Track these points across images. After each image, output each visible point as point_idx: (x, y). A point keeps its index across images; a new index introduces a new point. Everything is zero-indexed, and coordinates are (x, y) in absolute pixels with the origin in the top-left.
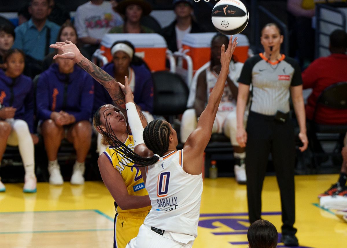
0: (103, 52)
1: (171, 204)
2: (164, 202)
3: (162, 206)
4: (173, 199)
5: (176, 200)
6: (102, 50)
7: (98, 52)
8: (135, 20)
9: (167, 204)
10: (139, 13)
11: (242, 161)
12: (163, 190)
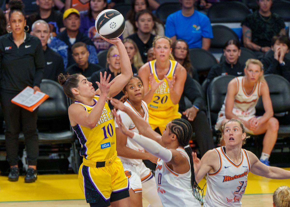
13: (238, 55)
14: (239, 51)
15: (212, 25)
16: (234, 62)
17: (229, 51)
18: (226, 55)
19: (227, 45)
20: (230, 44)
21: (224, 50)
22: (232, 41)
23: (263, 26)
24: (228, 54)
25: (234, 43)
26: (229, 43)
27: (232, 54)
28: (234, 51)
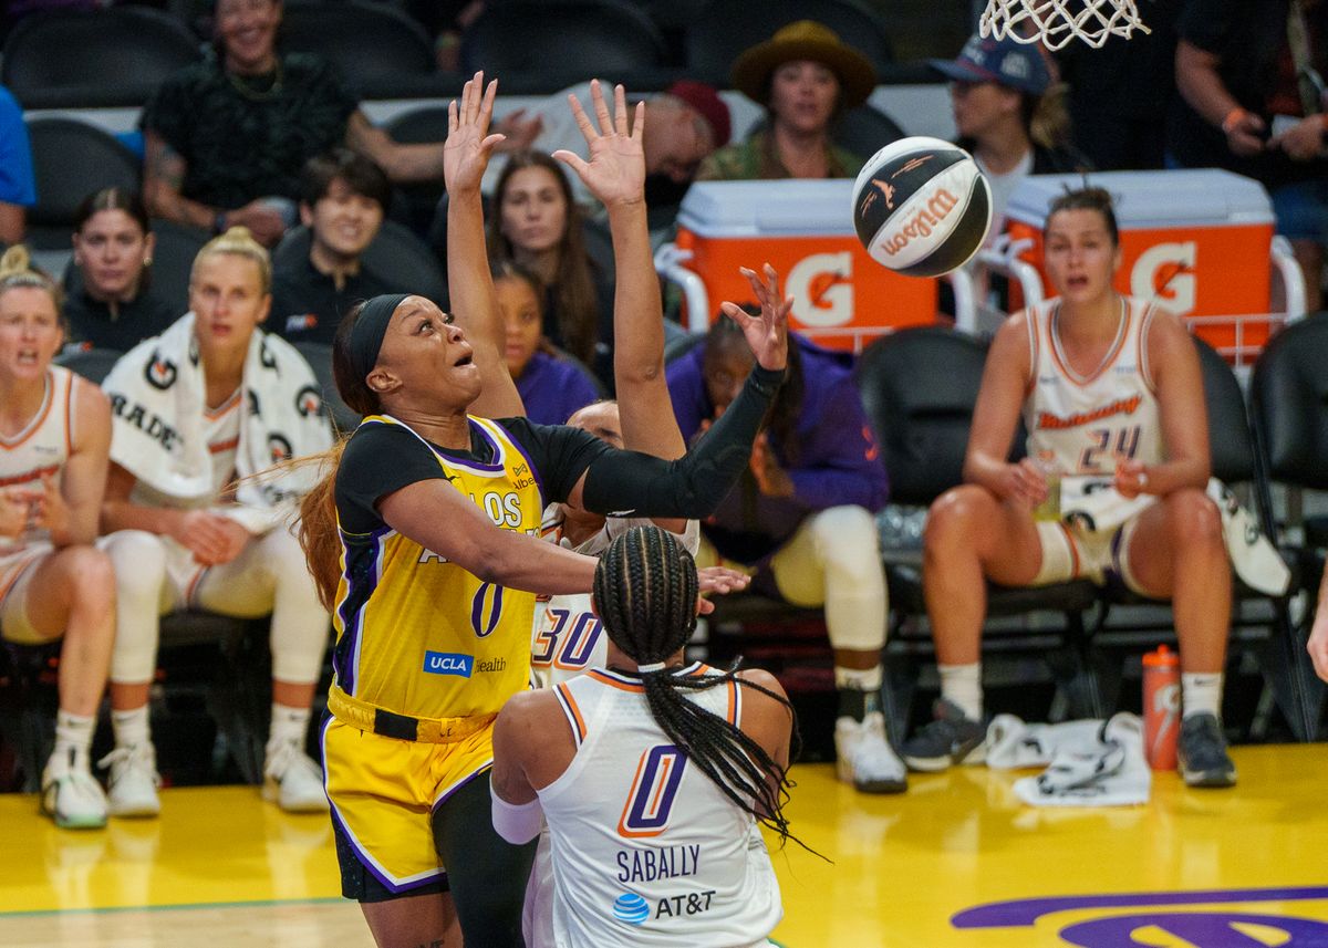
0: (686, 254)
1: (678, 869)
2: (650, 861)
3: (638, 876)
4: (688, 851)
5: (695, 859)
6: (681, 247)
7: (667, 257)
8: (806, 121)
9: (661, 870)
10: (824, 92)
11: (869, 701)
12: (652, 813)
13: (140, 256)
14: (145, 243)
15: (30, 116)
16: (124, 290)
17: (100, 239)
18: (85, 257)
19: (87, 211)
20: (104, 206)
21: (74, 237)
22: (111, 196)
23: (249, 124)
24: (94, 255)
25: (120, 204)
26: (98, 202)
27: (111, 255)
28: (123, 239)
